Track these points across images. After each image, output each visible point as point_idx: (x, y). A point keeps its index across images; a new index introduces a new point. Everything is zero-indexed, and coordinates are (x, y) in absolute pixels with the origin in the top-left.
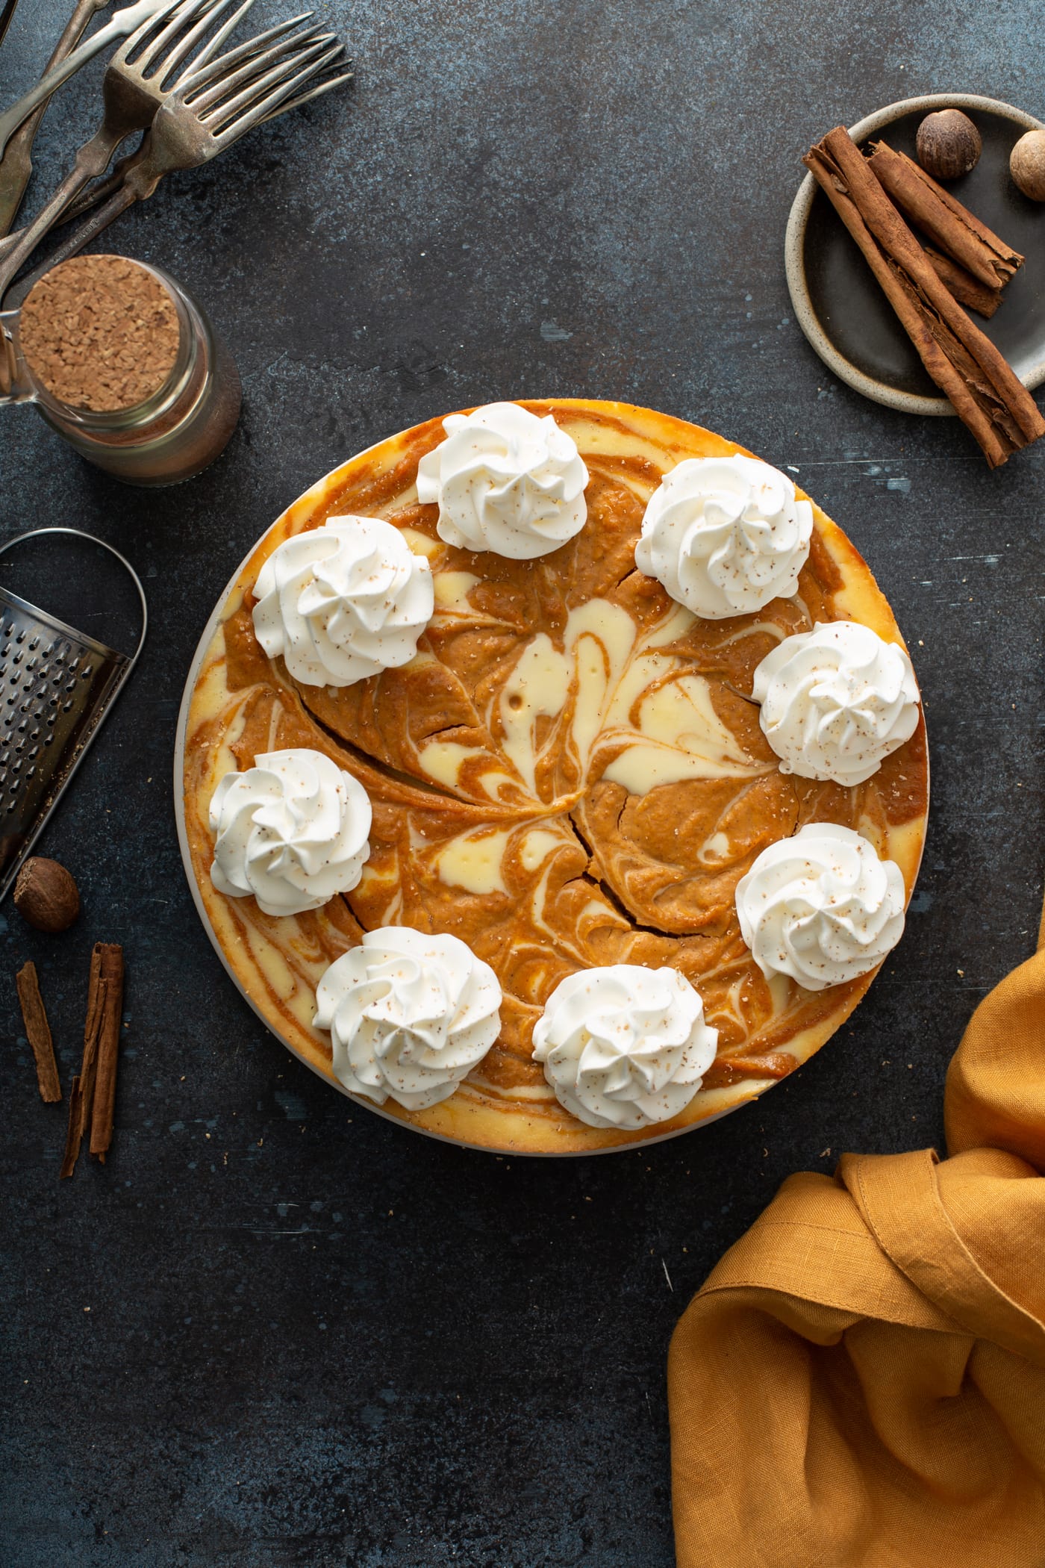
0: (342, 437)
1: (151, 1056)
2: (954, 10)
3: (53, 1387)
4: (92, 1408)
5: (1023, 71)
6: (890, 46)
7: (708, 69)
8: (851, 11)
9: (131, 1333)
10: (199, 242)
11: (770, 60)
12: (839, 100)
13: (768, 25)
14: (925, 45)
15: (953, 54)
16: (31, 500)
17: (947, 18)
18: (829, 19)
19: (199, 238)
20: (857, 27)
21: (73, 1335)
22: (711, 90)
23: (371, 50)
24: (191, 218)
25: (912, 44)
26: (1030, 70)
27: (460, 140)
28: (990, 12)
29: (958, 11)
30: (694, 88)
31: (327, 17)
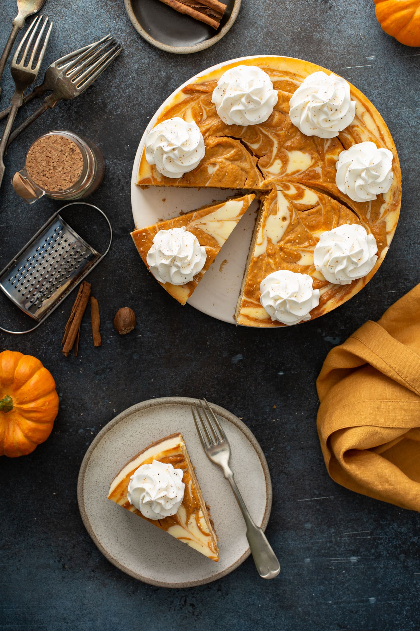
0: (123, 186)
1: (70, 407)
2: (338, 15)
3: (44, 520)
4: (59, 526)
5: (364, 36)
6: (315, 30)
7: (248, 42)
8: (301, 17)
9: (70, 501)
10: (66, 117)
11: (271, 38)
12: (297, 51)
13: (270, 24)
14: (328, 28)
15: (339, 32)
16: (13, 214)
17: (336, 18)
18: (292, 21)
19: (66, 115)
20: (303, 23)
21: (50, 502)
22: (250, 50)
23: (125, 41)
24: (63, 108)
25: (323, 29)
26: (367, 36)
27: (159, 74)
28: (352, 15)
29: (340, 15)
30: (244, 50)
31: (107, 30)
